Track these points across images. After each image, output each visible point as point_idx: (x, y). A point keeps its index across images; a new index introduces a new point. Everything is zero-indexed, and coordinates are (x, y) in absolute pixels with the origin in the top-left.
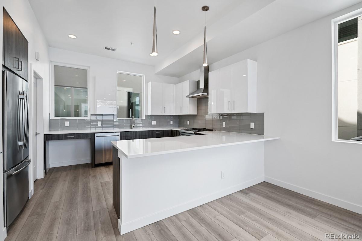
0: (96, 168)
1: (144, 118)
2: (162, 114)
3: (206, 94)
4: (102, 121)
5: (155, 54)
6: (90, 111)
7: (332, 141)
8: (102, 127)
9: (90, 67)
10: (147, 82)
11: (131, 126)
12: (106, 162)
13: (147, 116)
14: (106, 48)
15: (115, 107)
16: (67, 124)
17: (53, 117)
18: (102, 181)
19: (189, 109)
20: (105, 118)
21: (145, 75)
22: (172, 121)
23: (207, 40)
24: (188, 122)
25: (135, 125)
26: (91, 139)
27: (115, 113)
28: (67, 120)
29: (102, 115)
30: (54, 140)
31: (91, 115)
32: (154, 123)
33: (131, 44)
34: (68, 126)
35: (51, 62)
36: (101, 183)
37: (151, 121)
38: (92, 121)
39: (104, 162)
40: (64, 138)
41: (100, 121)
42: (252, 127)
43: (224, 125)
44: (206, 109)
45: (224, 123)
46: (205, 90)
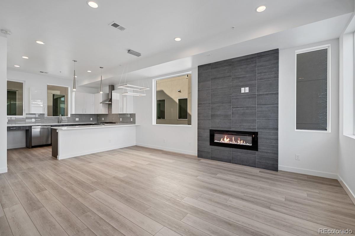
1: (69, 116)
3: (111, 102)
4: (35, 118)
6: (25, 112)
7: (152, 124)
8: (35, 123)
9: (25, 81)
10: (72, 92)
11: (59, 121)
13: (72, 115)
14: (40, 72)
19: (102, 110)
20: (37, 116)
21: (70, 87)
24: (103, 118)
25: (62, 121)
26: (27, 130)
27: (46, 112)
29: (35, 114)
31: (26, 114)
32: (77, 119)
33: (60, 72)
34: (8, 122)
37: (75, 118)
38: (27, 118)
41: (33, 118)
42: (132, 120)
43: (121, 120)
44: (111, 111)
45: (121, 119)
46: (111, 100)
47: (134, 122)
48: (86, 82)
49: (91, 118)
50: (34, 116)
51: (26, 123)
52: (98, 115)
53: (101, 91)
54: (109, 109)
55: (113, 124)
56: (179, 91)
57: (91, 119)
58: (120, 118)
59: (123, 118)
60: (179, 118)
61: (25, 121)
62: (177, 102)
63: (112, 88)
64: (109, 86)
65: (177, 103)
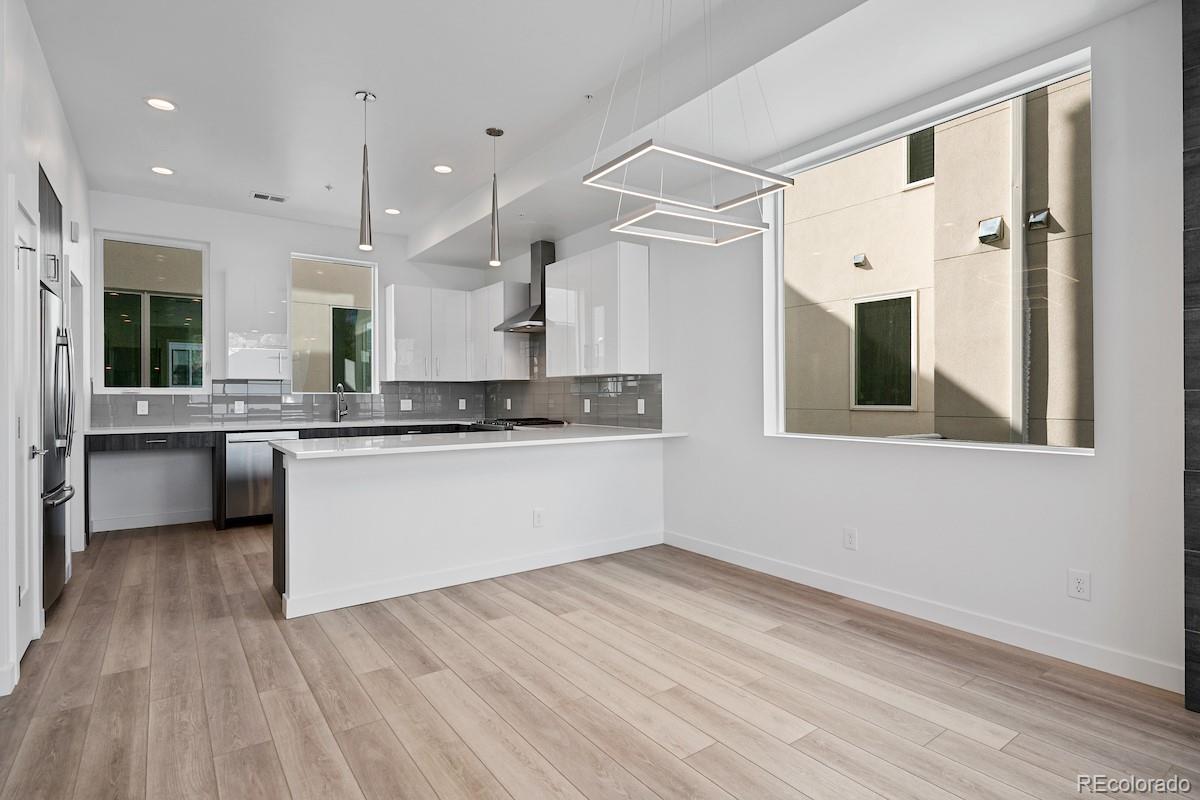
0: (229, 531)
1: (376, 389)
2: (430, 380)
3: (540, 323)
4: (247, 399)
5: (366, 247)
6: (209, 372)
7: (765, 435)
8: (247, 419)
9: (208, 244)
10: (383, 286)
11: (335, 413)
12: (260, 512)
13: (385, 385)
14: (256, 196)
15: (286, 358)
16: (143, 408)
17: (101, 389)
18: (247, 552)
19: (504, 364)
20: (255, 390)
21: (377, 264)
22: (464, 401)
23: (500, 204)
24: (509, 401)
25: (345, 412)
26: (213, 449)
27: (286, 375)
28: (143, 397)
29: (245, 381)
30: (111, 450)
31: (214, 381)
32: (406, 405)
33: (328, 187)
34: (147, 413)
35: (95, 230)
36: (244, 556)
37: (396, 400)
38: (216, 399)
39: (251, 514)
40: (137, 446)
41: (239, 399)
42: (641, 410)
43: (587, 409)
44: (542, 365)
45: (587, 402)
46: (540, 313)
47: (652, 420)
48: (435, 236)
49: (461, 401)
50: (240, 389)
51: (212, 420)
52: (487, 387)
53: (493, 258)
54: (532, 357)
55: (552, 429)
56: (857, 265)
57: (462, 404)
58: (582, 397)
59: (594, 400)
60: (859, 402)
61: (210, 411)
62: (850, 318)
63: (546, 252)
64: (533, 246)
65: (849, 329)
